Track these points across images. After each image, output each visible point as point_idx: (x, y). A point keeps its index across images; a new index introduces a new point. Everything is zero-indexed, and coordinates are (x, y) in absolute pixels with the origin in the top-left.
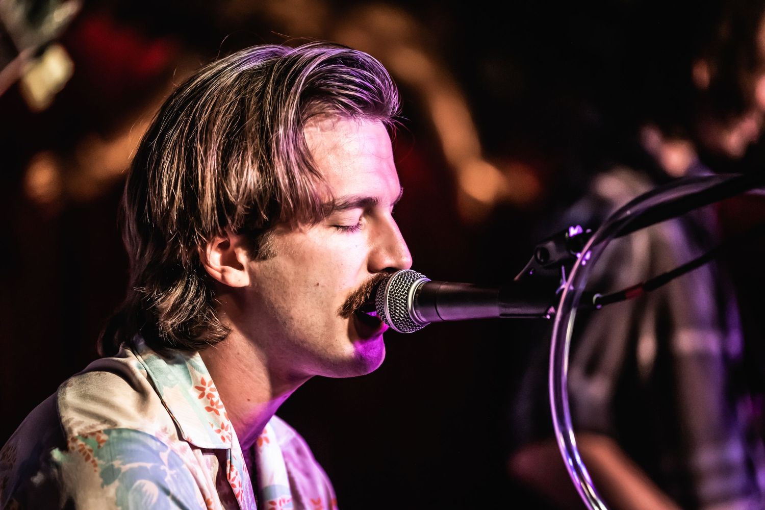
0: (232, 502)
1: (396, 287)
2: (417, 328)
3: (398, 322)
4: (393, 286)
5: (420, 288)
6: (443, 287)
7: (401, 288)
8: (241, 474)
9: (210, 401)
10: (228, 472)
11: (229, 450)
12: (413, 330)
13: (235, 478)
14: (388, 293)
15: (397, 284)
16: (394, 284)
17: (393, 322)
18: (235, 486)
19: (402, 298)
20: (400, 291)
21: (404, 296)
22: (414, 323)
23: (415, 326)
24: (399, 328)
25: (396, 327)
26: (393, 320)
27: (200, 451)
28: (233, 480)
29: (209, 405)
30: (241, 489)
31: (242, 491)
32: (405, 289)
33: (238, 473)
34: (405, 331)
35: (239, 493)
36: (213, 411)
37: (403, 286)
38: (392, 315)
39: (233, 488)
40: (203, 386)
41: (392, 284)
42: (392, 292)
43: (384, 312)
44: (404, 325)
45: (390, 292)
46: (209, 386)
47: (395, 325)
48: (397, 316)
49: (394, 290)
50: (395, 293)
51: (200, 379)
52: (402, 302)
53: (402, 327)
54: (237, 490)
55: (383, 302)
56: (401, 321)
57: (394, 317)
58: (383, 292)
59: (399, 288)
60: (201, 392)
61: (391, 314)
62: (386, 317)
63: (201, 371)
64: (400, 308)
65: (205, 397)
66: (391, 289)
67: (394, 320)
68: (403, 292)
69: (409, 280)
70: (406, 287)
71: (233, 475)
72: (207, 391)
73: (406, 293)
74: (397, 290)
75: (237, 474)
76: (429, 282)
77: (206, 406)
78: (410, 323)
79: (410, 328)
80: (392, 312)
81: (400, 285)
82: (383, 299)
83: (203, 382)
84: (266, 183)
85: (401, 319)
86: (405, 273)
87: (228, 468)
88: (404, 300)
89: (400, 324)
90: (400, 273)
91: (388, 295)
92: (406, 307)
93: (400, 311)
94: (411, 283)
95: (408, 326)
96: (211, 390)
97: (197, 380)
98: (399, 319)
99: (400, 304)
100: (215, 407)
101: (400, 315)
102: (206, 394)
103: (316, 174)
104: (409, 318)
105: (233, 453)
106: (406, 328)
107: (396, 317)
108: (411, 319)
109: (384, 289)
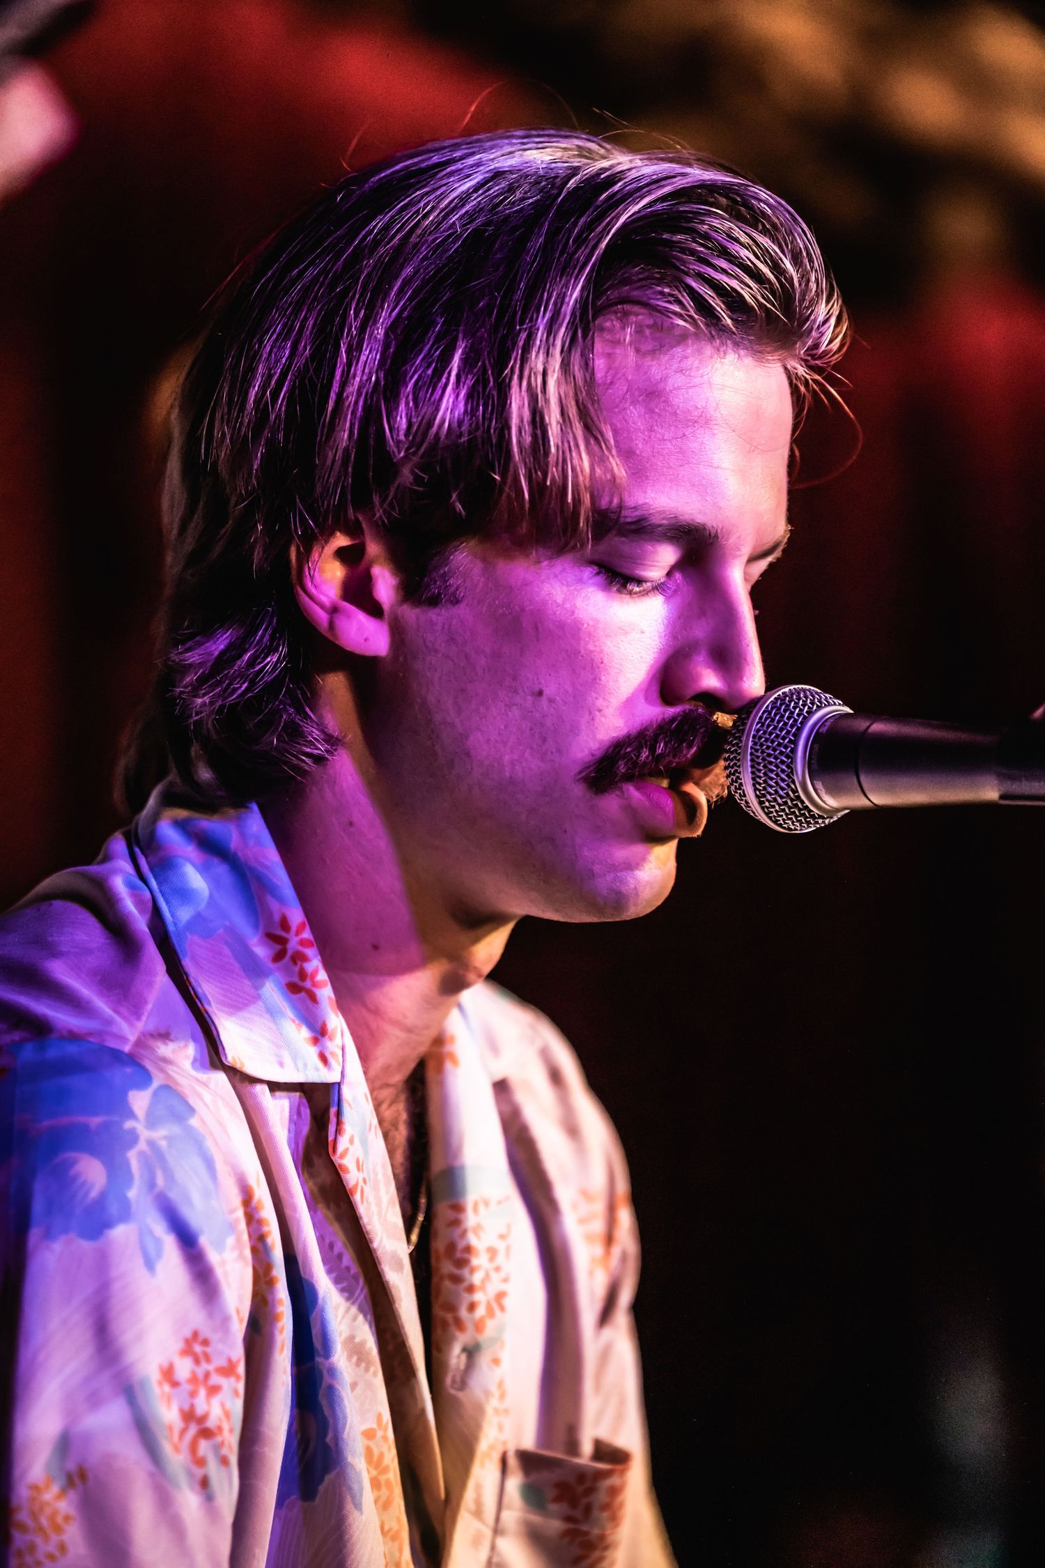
0: (338, 1206)
1: (769, 726)
2: (817, 823)
3: (774, 807)
4: (763, 725)
5: (824, 729)
6: (878, 727)
7: (781, 730)
8: (364, 1143)
9: (297, 969)
10: (331, 1138)
11: (337, 1086)
12: (809, 827)
13: (346, 1150)
14: (751, 739)
15: (773, 720)
16: (766, 719)
17: (763, 808)
18: (346, 1170)
19: (781, 753)
20: (778, 736)
21: (786, 747)
22: (810, 811)
23: (813, 817)
24: (776, 822)
25: (770, 818)
26: (761, 803)
27: (266, 1088)
28: (343, 1156)
29: (296, 979)
30: (361, 1176)
31: (365, 1181)
32: (788, 732)
33: (356, 1141)
34: (790, 829)
35: (356, 1185)
36: (303, 994)
37: (786, 724)
38: (760, 790)
39: (341, 1173)
40: (283, 934)
41: (761, 718)
42: (760, 738)
43: (741, 784)
44: (787, 814)
45: (754, 736)
46: (297, 934)
47: (767, 814)
48: (771, 794)
49: (765, 733)
50: (767, 740)
51: (277, 917)
52: (783, 762)
53: (784, 820)
54: (352, 1177)
55: (739, 760)
56: (779, 805)
57: (764, 796)
58: (740, 737)
59: (775, 728)
60: (278, 947)
61: (756, 789)
62: (745, 796)
63: (281, 900)
64: (777, 775)
65: (287, 958)
66: (758, 731)
67: (763, 802)
68: (784, 738)
69: (801, 710)
70: (792, 726)
71: (343, 1143)
72: (293, 944)
73: (790, 741)
74: (771, 734)
75: (351, 1141)
76: (847, 715)
77: (288, 979)
78: (800, 810)
79: (800, 821)
80: (760, 784)
81: (779, 722)
82: (739, 754)
83: (285, 924)
84: (479, 433)
85: (779, 800)
86: (792, 694)
87: (332, 1128)
88: (788, 757)
89: (776, 811)
90: (780, 693)
91: (750, 744)
92: (792, 772)
93: (777, 783)
94: (805, 718)
95: (796, 816)
96: (303, 943)
97: (270, 916)
98: (775, 800)
99: (777, 766)
100: (308, 984)
101: (776, 792)
102: (290, 953)
103: (596, 439)
104: (798, 798)
105: (346, 1092)
106: (793, 822)
107: (769, 797)
108: (802, 802)
109: (744, 730)
